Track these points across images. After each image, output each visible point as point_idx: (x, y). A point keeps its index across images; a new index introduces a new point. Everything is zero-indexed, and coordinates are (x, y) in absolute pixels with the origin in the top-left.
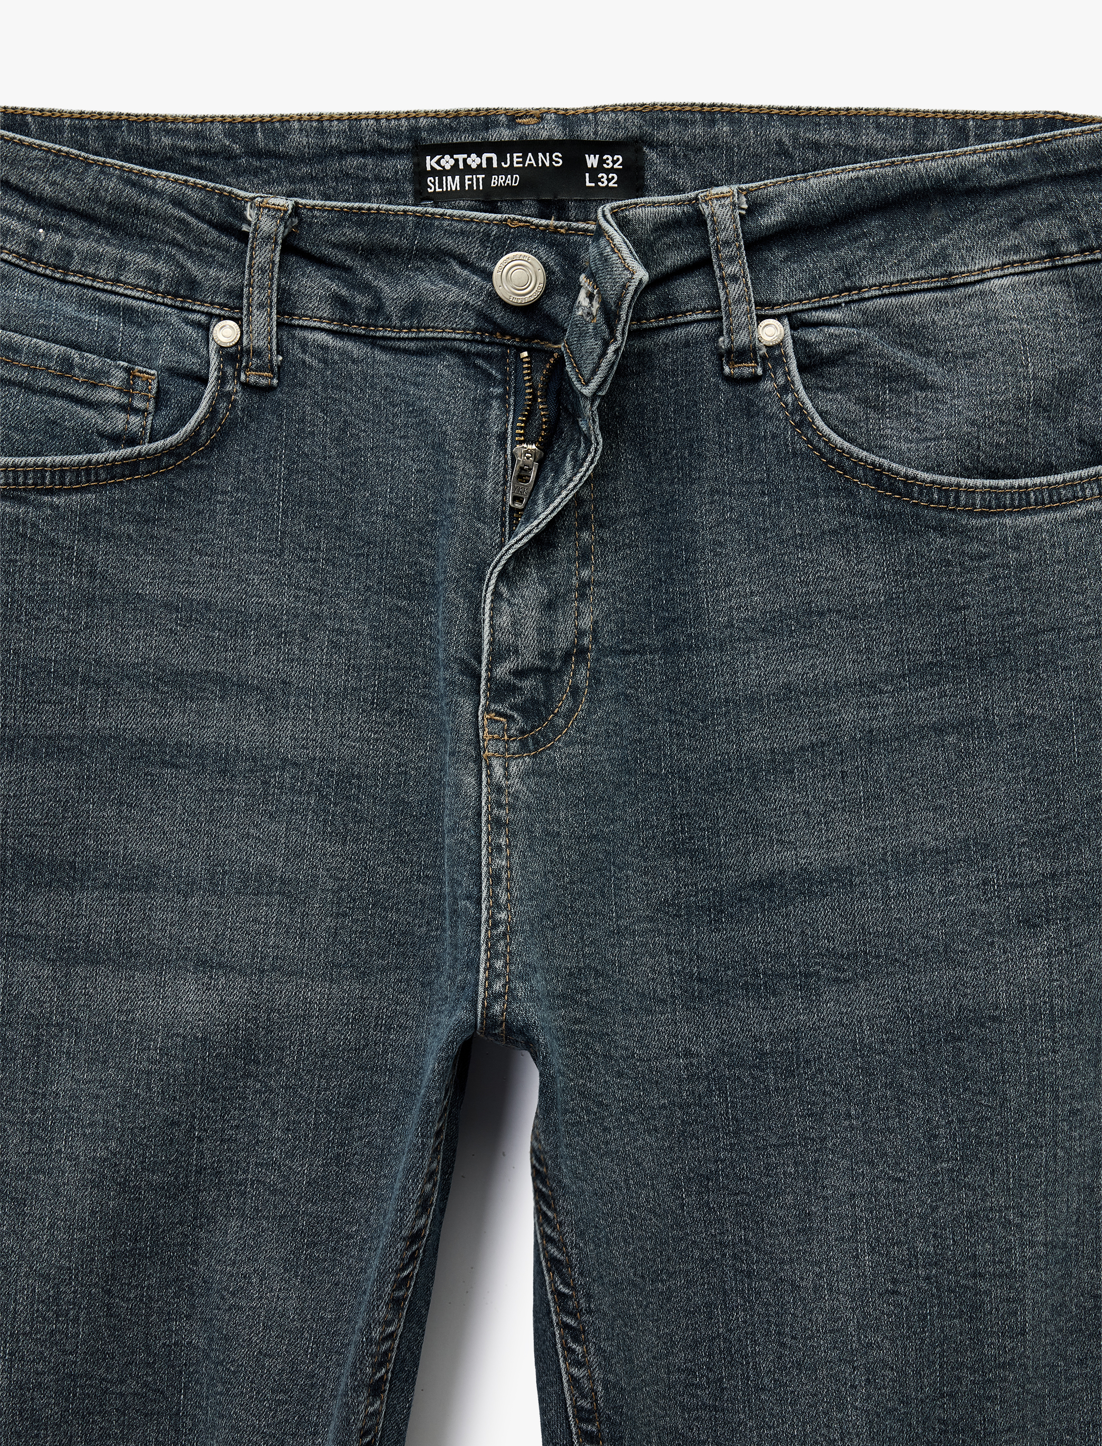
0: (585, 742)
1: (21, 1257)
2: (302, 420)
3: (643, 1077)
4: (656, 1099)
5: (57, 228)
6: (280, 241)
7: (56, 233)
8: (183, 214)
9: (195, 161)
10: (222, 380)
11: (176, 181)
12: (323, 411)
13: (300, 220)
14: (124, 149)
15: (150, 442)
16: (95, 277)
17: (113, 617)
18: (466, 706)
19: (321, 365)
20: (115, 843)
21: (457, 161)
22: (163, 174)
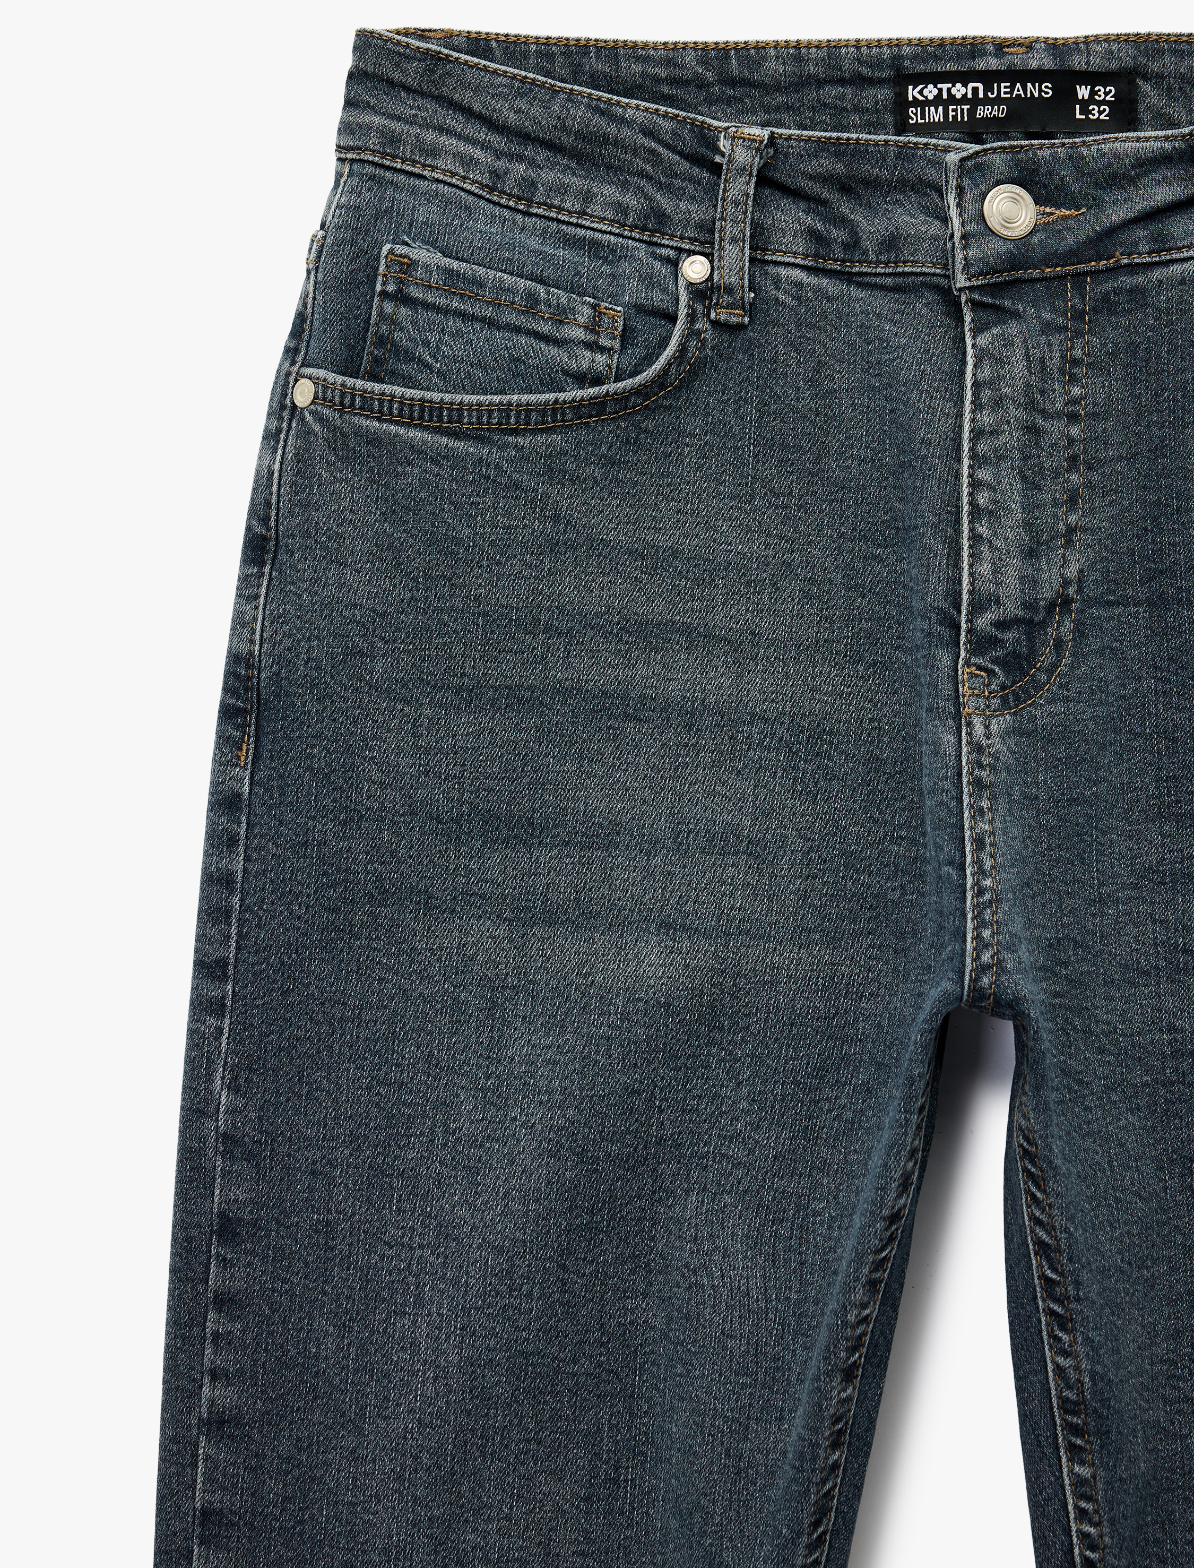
0: (1067, 700)
1: (474, 1228)
2: (774, 361)
3: (1126, 1053)
4: (1139, 1077)
5: (521, 158)
6: (755, 173)
7: (520, 163)
8: (654, 145)
9: (665, 89)
10: (692, 317)
11: (646, 110)
12: (796, 350)
13: (776, 151)
14: (592, 76)
16: (560, 209)
17: (576, 564)
18: (945, 659)
19: (795, 303)
20: (575, 799)
21: (940, 90)
22: (634, 102)
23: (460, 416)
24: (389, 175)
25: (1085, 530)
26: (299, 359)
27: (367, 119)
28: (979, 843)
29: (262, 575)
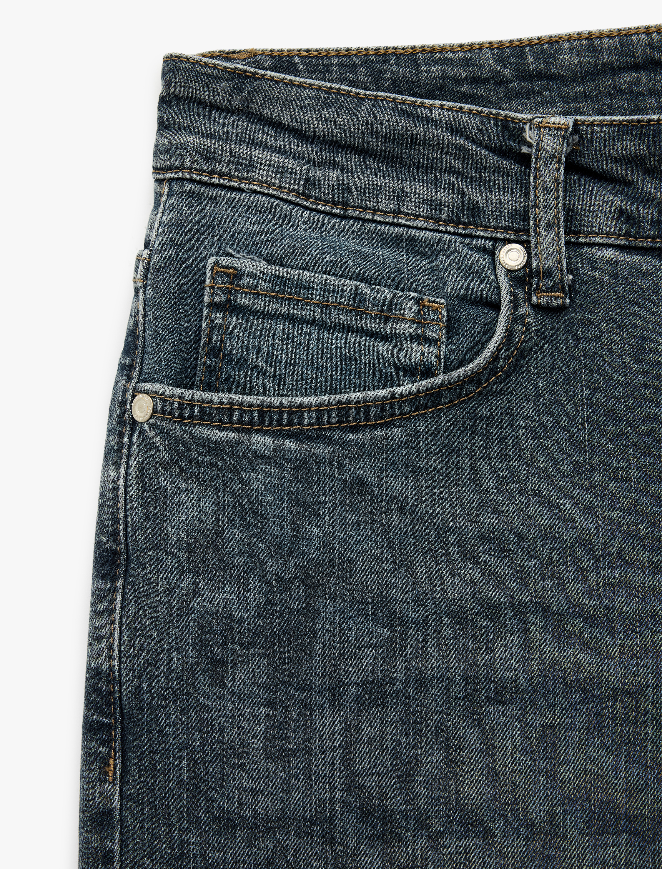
2: (599, 338)
5: (332, 165)
6: (563, 160)
7: (332, 170)
8: (461, 141)
9: (466, 89)
10: (515, 303)
11: (451, 109)
12: (618, 327)
13: (581, 137)
14: (393, 82)
15: (444, 372)
16: (375, 210)
17: (426, 554)
19: (612, 281)
20: (446, 788)
22: (438, 102)
23: (300, 417)
24: (207, 191)
26: (135, 375)
27: (182, 139)
29: (115, 590)
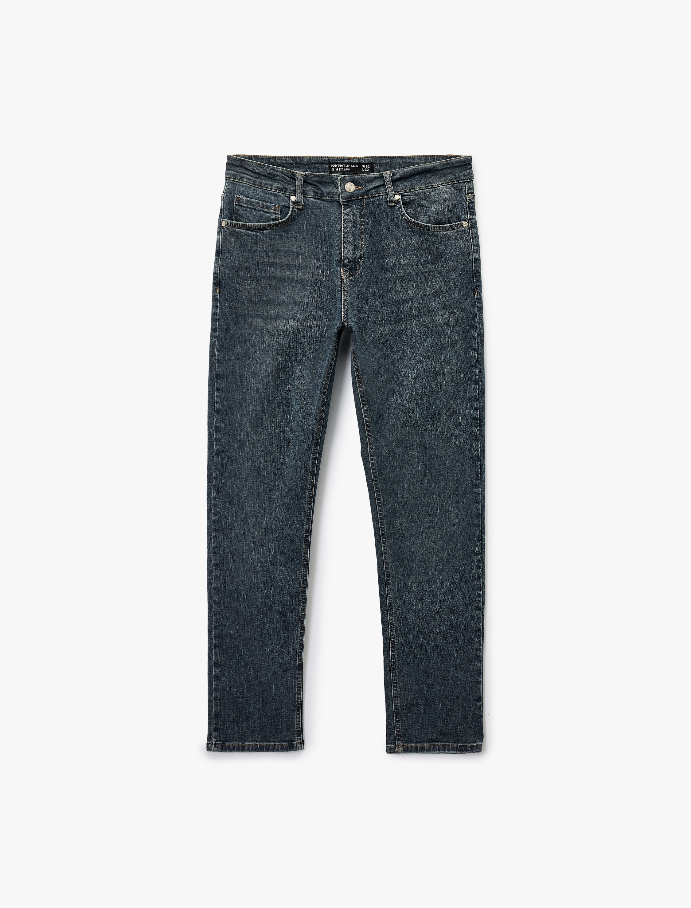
0: (361, 275)
1: (260, 374)
2: (309, 215)
3: (373, 338)
4: (376, 342)
5: (259, 178)
6: (303, 180)
8: (283, 175)
9: (285, 165)
10: (293, 208)
11: (282, 169)
12: (312, 213)
13: (307, 176)
14: (271, 163)
15: (280, 220)
16: (267, 188)
17: (275, 254)
18: (339, 268)
19: (311, 204)
20: (276, 297)
21: (338, 166)
22: (279, 167)
23: (252, 227)
24: (235, 182)
25: (364, 245)
26: (222, 217)
27: (230, 172)
28: (345, 300)
